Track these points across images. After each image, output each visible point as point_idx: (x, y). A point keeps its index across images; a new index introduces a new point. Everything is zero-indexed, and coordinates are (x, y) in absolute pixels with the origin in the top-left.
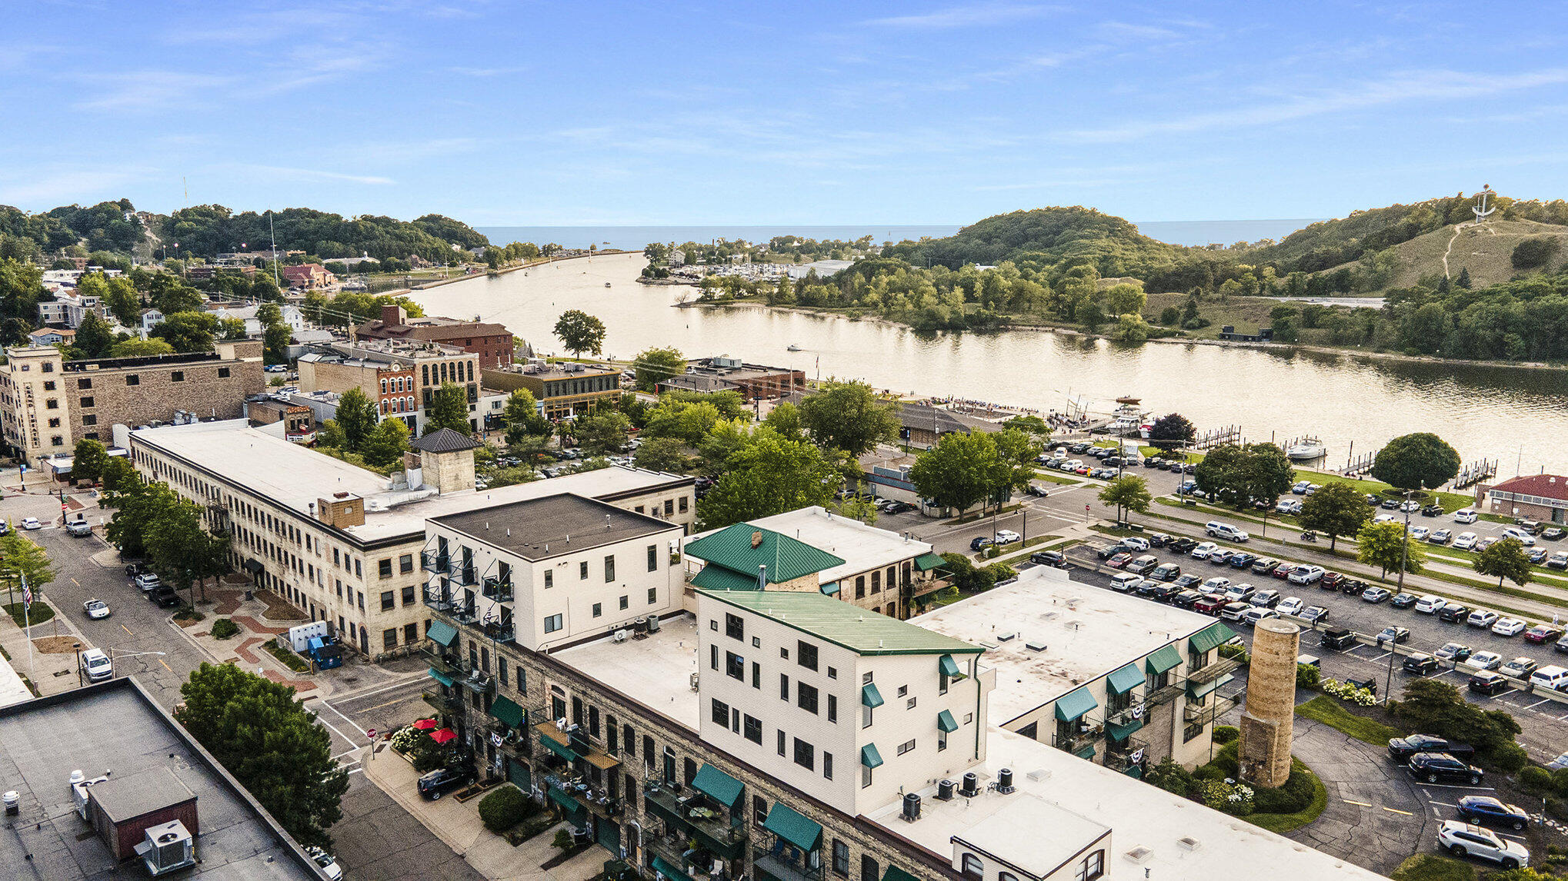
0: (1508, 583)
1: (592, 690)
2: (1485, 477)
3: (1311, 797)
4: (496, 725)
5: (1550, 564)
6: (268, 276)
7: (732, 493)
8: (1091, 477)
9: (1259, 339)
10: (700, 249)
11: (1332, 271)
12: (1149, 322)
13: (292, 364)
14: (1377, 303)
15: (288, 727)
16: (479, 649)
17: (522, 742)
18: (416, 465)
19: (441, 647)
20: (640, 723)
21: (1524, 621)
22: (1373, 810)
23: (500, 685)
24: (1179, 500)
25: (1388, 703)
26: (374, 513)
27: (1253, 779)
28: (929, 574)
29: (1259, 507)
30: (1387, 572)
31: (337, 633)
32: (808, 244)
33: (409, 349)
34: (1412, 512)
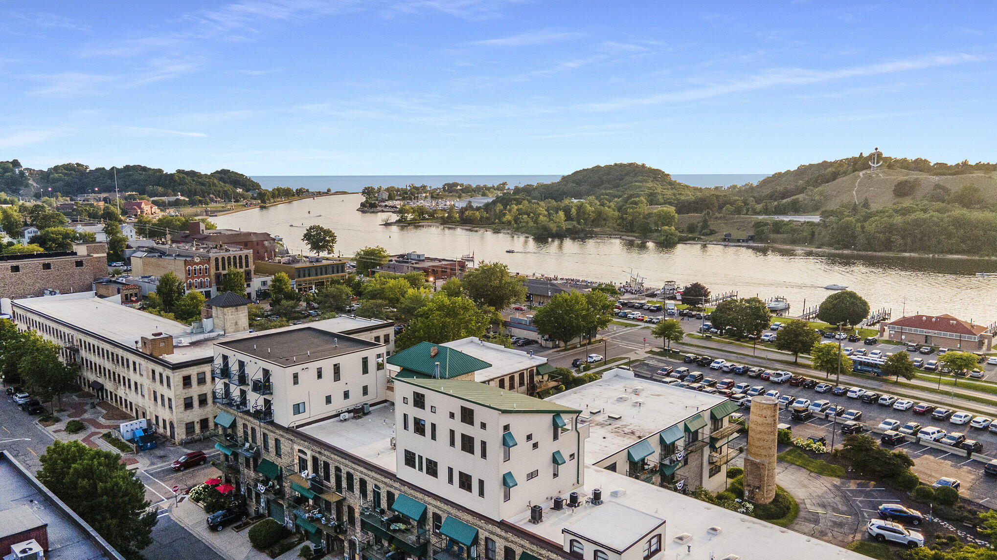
0: (902, 380)
1: (325, 450)
2: (884, 319)
3: (788, 508)
4: (261, 479)
5: (926, 368)
6: (112, 208)
7: (419, 332)
8: (646, 322)
9: (747, 241)
10: (398, 190)
11: (789, 200)
12: (680, 232)
13: (128, 262)
14: (816, 219)
15: (114, 480)
16: (249, 428)
17: (278, 489)
18: (209, 316)
19: (224, 429)
20: (357, 470)
21: (912, 401)
22: (828, 515)
23: (263, 451)
24: (701, 335)
25: (833, 451)
26: (180, 347)
27: (753, 498)
28: (546, 377)
29: (751, 338)
30: (829, 374)
31: (154, 426)
32: (466, 187)
33: (206, 248)
34: (842, 340)
